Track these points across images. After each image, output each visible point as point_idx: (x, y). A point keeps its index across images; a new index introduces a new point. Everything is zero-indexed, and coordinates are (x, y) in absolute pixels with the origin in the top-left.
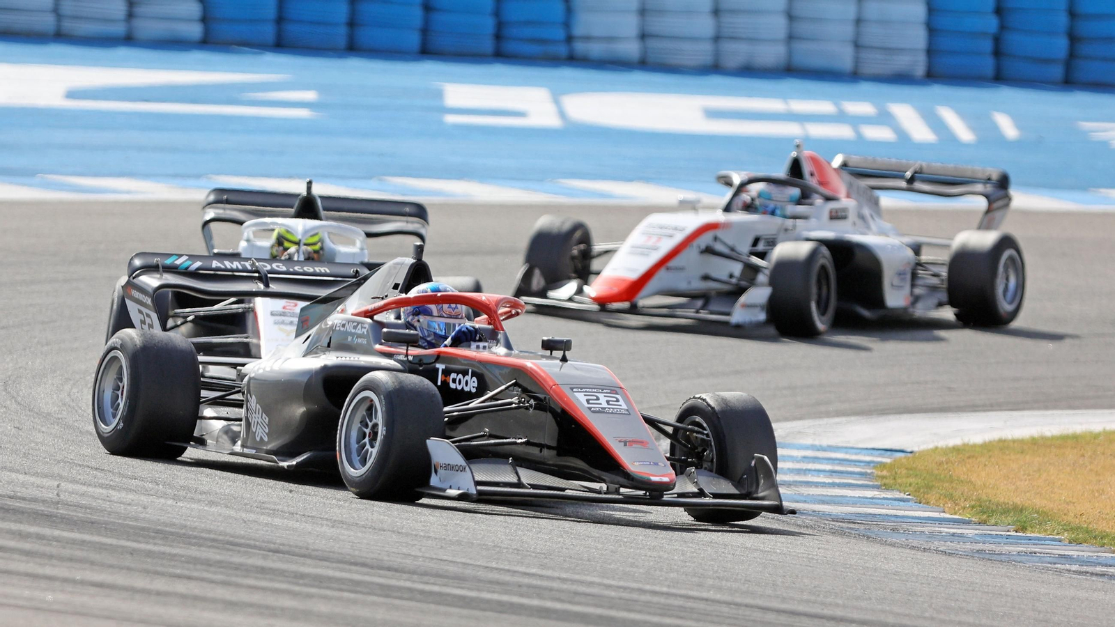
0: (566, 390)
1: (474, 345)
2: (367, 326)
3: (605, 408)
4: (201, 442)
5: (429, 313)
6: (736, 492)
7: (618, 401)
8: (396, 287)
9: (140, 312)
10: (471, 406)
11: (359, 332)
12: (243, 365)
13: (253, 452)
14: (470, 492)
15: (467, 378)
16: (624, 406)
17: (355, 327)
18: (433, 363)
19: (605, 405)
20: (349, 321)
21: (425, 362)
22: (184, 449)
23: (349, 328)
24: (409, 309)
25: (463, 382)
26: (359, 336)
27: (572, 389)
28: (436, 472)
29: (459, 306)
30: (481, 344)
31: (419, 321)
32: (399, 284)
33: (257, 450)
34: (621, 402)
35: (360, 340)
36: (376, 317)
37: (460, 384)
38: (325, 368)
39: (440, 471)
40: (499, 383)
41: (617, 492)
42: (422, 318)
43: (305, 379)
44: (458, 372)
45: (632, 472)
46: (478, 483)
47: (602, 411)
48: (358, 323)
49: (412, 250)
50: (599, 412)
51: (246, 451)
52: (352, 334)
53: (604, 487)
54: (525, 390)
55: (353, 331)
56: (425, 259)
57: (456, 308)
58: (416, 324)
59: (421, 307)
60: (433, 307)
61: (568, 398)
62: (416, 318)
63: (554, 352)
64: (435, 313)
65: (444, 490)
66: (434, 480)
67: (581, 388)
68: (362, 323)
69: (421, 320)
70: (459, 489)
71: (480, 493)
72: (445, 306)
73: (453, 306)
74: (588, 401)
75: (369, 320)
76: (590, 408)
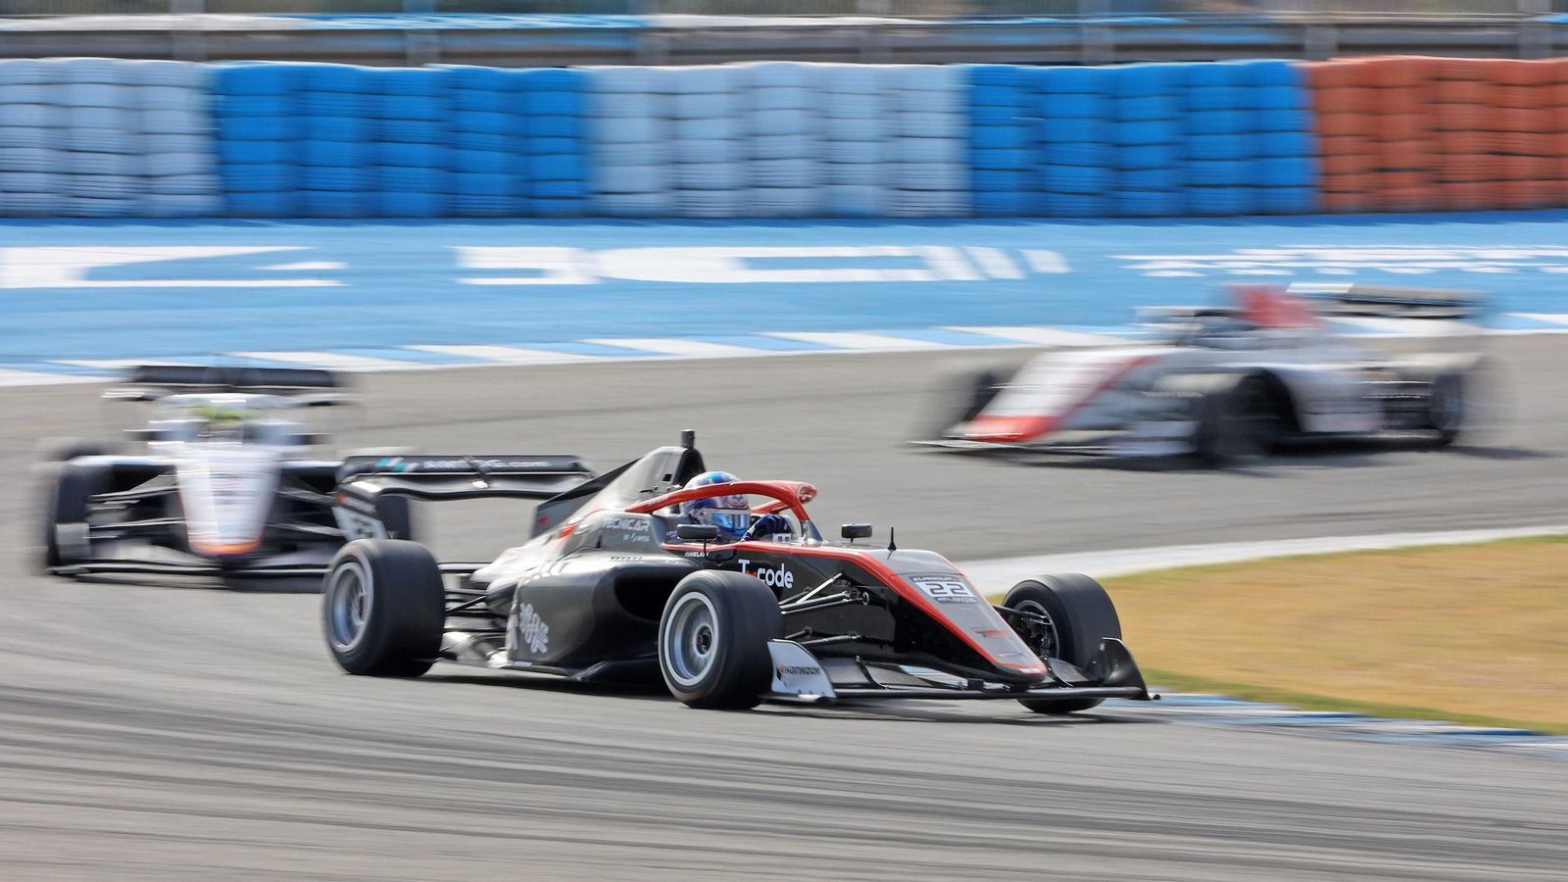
0: (906, 581)
1: (776, 536)
2: (648, 522)
3: (951, 598)
4: (451, 657)
5: (713, 506)
6: (1084, 679)
7: (962, 588)
8: (667, 478)
9: (356, 521)
10: (799, 602)
11: (638, 529)
12: (472, 571)
13: (528, 665)
14: (828, 695)
15: (778, 573)
16: (971, 595)
17: (632, 525)
18: (731, 558)
19: (951, 594)
20: (624, 519)
21: (724, 557)
22: (428, 666)
23: (625, 525)
24: (691, 502)
25: (775, 578)
26: (639, 533)
27: (911, 578)
28: (779, 676)
29: (744, 495)
30: (784, 536)
31: (702, 514)
32: (670, 475)
33: (534, 663)
34: (966, 590)
35: (640, 538)
36: (655, 513)
37: (770, 579)
38: (615, 570)
39: (785, 675)
40: (821, 576)
41: (979, 686)
42: (706, 511)
43: (595, 583)
44: (767, 567)
45: (999, 664)
46: (836, 686)
47: (949, 601)
48: (637, 520)
49: (679, 438)
50: (947, 602)
51: (518, 664)
52: (630, 532)
53: (965, 682)
54: (854, 583)
55: (631, 528)
56: (697, 446)
57: (741, 498)
58: (700, 518)
59: (703, 499)
60: (718, 500)
61: (910, 588)
62: (700, 511)
63: (855, 539)
64: (720, 505)
65: (796, 696)
66: (777, 686)
67: (921, 577)
68: (641, 519)
69: (705, 513)
70: (811, 693)
71: (840, 696)
72: (730, 497)
73: (738, 496)
74: (932, 590)
75: (648, 515)
76: (936, 598)
